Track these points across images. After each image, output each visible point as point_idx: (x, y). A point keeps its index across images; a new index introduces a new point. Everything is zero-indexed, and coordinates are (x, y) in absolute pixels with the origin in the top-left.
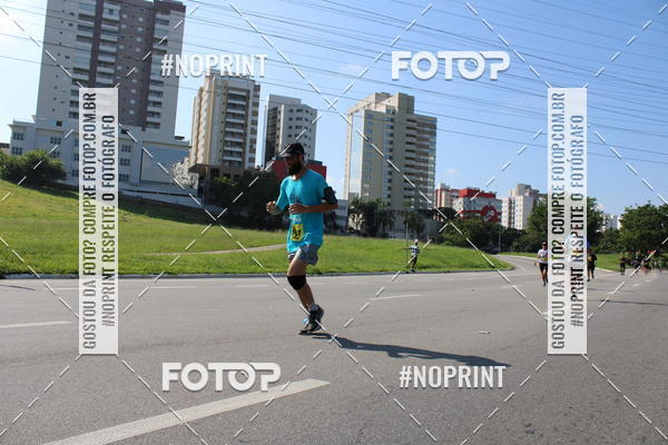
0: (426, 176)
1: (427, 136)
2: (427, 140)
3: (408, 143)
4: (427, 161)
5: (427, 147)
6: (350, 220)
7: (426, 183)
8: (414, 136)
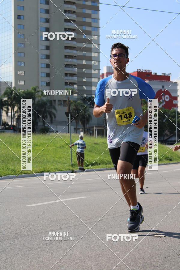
0: (90, 59)
1: (88, 11)
2: (89, 16)
3: (67, 21)
4: (90, 42)
5: (89, 24)
6: (4, 114)
7: (90, 67)
8: (74, 12)
